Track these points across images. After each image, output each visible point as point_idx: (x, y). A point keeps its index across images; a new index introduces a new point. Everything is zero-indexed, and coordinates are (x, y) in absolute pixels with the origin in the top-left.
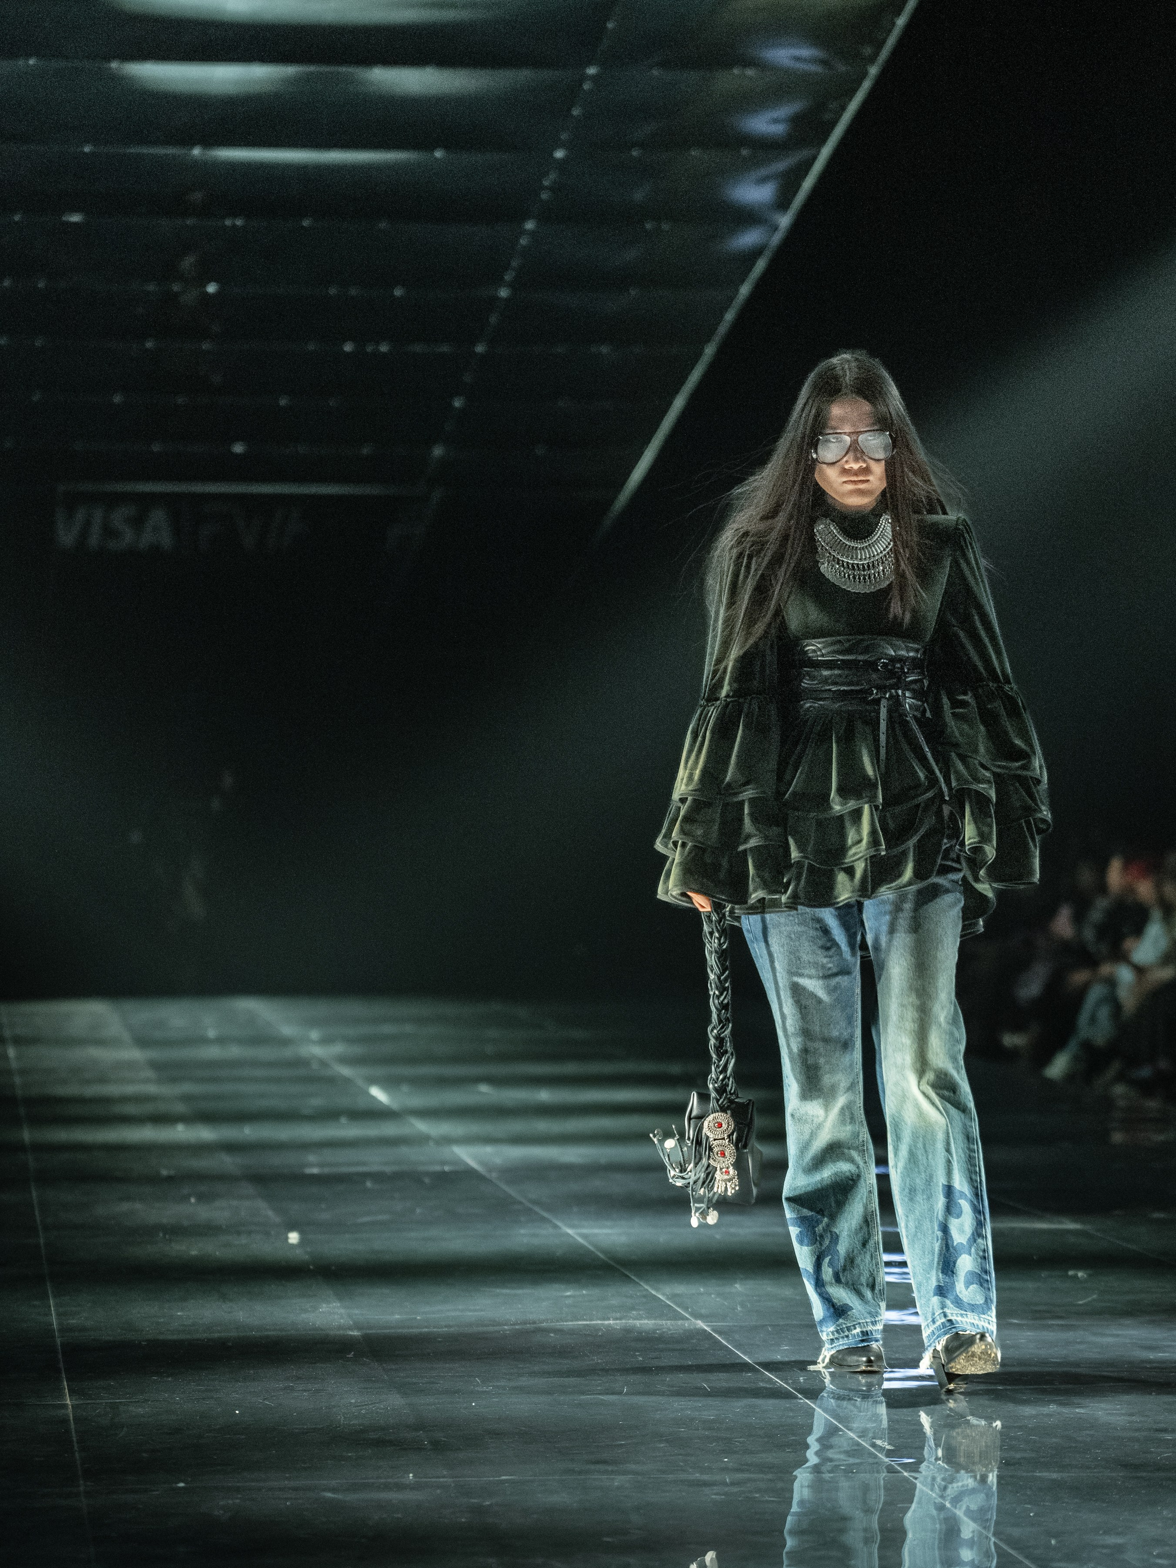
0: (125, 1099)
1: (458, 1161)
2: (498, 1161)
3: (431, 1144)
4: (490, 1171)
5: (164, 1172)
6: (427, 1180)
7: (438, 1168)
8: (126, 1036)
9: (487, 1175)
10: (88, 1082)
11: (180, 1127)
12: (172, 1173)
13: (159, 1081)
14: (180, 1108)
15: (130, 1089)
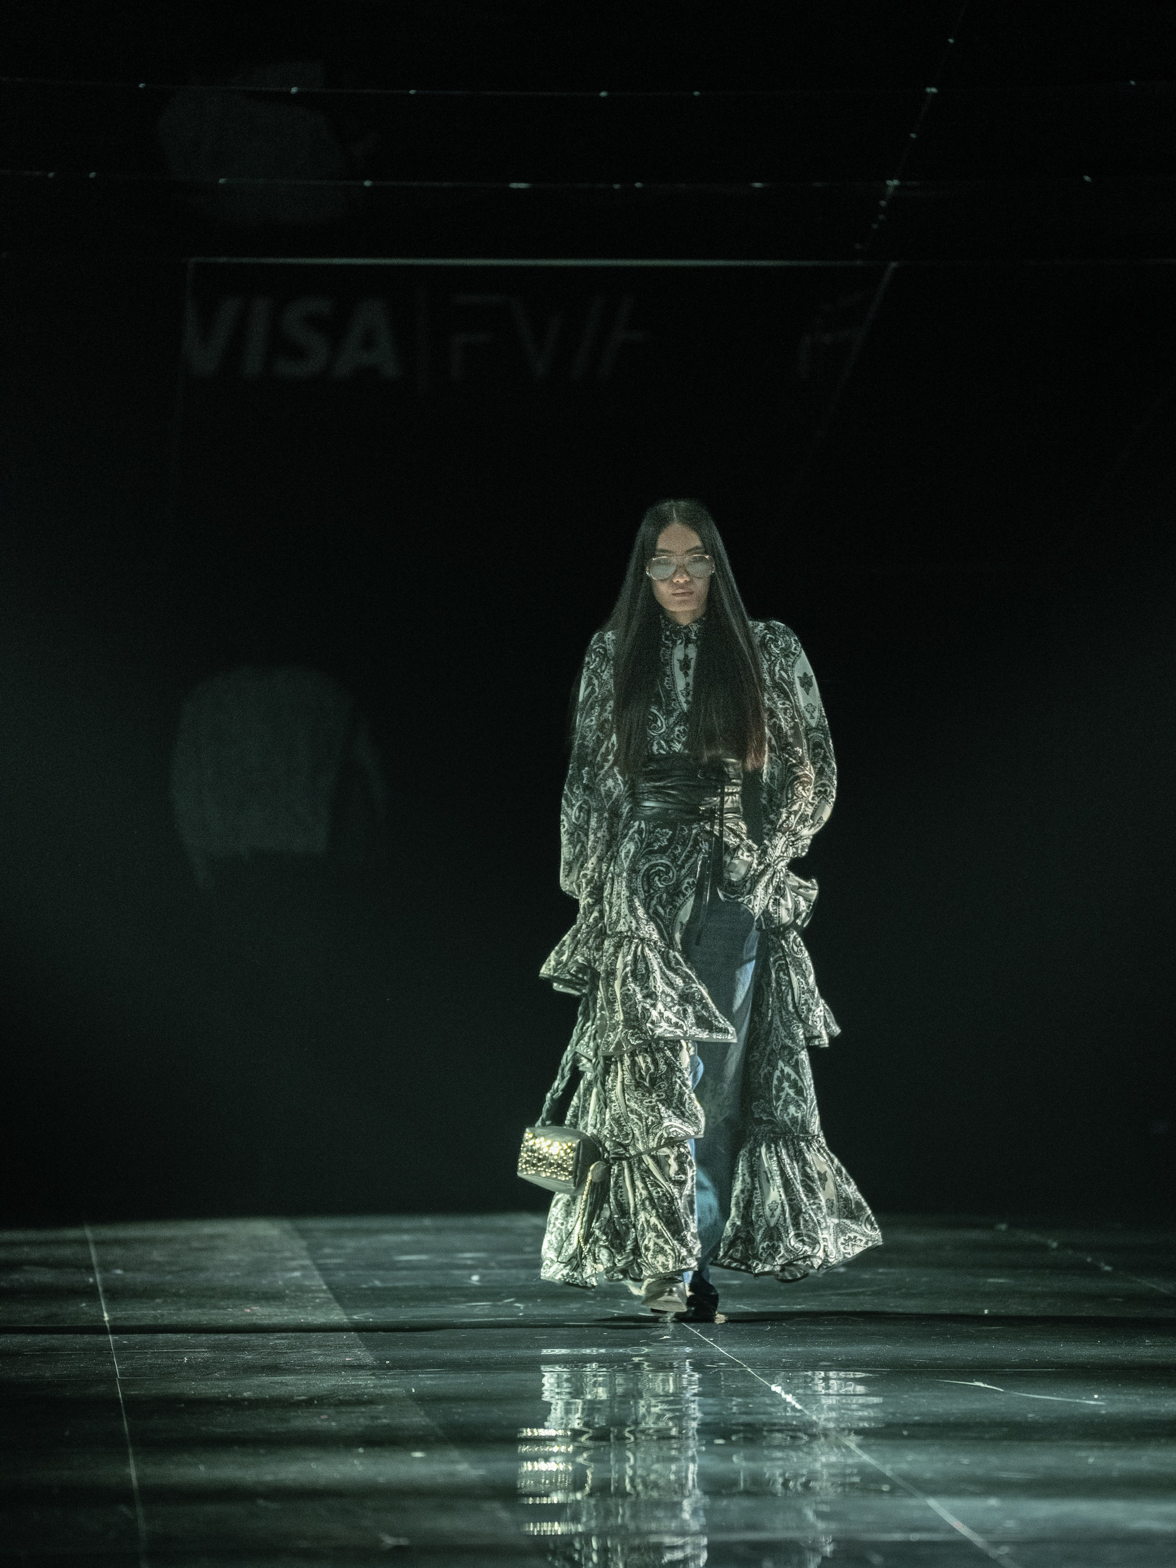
0: (313, 1402)
1: (940, 1525)
2: (1010, 1524)
3: (886, 1488)
4: (997, 1544)
5: (389, 1541)
6: (877, 1559)
7: (897, 1536)
8: (318, 1281)
9: (993, 1553)
10: (251, 1369)
11: (418, 1454)
12: (403, 1542)
13: (379, 1368)
14: (417, 1419)
15: (325, 1383)
